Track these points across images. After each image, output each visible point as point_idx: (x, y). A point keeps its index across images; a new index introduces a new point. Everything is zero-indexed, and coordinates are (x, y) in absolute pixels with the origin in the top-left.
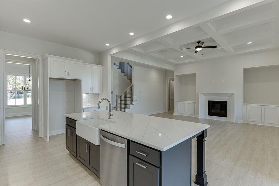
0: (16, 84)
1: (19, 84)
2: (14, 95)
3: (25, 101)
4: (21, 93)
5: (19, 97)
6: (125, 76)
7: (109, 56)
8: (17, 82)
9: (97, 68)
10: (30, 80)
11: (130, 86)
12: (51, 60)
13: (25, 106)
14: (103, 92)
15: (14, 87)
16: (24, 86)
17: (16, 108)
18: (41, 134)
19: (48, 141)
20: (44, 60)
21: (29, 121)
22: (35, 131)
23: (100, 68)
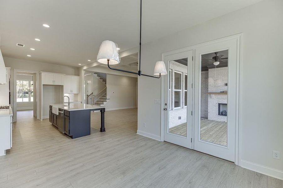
0: (23, 86)
1: (25, 85)
2: (21, 95)
3: (30, 99)
4: (27, 93)
5: (25, 97)
6: (103, 81)
7: (83, 71)
8: (23, 84)
9: (76, 78)
10: (32, 84)
11: (105, 89)
12: (44, 74)
13: (29, 103)
14: (80, 92)
15: (21, 88)
16: (29, 88)
17: (23, 104)
18: (38, 118)
19: (42, 120)
20: (40, 74)
21: (32, 112)
22: (35, 117)
23: (77, 77)
